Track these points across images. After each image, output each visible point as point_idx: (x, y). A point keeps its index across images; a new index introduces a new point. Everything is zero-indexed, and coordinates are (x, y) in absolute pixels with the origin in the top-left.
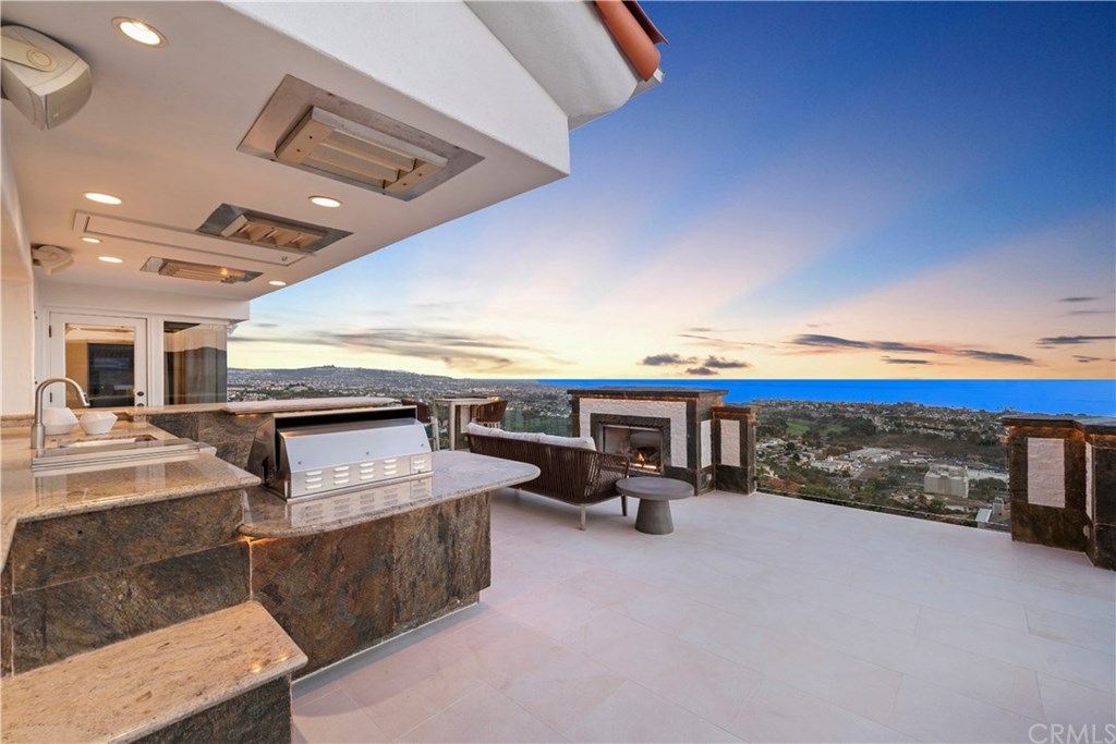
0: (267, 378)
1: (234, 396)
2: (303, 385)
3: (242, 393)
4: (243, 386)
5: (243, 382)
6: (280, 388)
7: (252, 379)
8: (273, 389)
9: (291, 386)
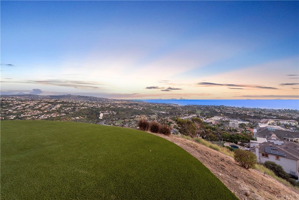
0: (48, 98)
1: (36, 103)
2: (60, 100)
3: (39, 102)
4: (39, 100)
5: (39, 99)
6: (52, 101)
7: (43, 98)
8: (50, 101)
9: (56, 100)
